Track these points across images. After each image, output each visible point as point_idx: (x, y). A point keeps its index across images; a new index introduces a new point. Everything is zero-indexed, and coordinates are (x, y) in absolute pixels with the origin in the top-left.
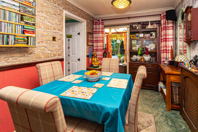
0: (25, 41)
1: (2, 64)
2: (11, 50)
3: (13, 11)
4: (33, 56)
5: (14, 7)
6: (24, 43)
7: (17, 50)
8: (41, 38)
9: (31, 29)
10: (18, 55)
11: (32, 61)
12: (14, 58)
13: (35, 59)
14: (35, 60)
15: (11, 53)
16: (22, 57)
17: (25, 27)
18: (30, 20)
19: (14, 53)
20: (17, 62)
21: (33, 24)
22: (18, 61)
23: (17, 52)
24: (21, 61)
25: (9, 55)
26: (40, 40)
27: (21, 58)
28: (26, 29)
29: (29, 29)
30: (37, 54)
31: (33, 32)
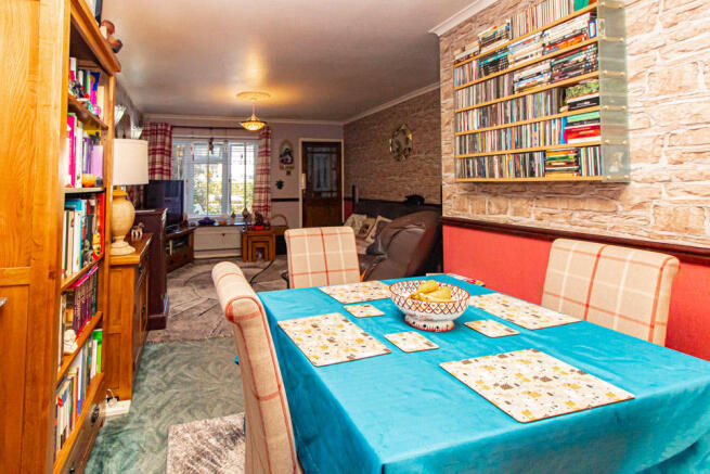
0: (569, 164)
1: (559, 225)
2: (577, 189)
3: (539, 88)
4: (650, 215)
5: (539, 79)
6: (568, 171)
7: (593, 191)
8: (690, 140)
9: (589, 121)
10: (596, 206)
11: (645, 234)
12: (585, 213)
13: (663, 230)
14: (662, 237)
15: (579, 199)
16: (606, 213)
17: (570, 120)
18: (585, 91)
19: (584, 199)
20: (594, 229)
21: (590, 100)
22: (597, 226)
23: (592, 197)
24: (605, 229)
25: (573, 205)
26: (687, 149)
27: (603, 218)
28: (572, 124)
29: (581, 122)
30: (672, 209)
31: (593, 128)
